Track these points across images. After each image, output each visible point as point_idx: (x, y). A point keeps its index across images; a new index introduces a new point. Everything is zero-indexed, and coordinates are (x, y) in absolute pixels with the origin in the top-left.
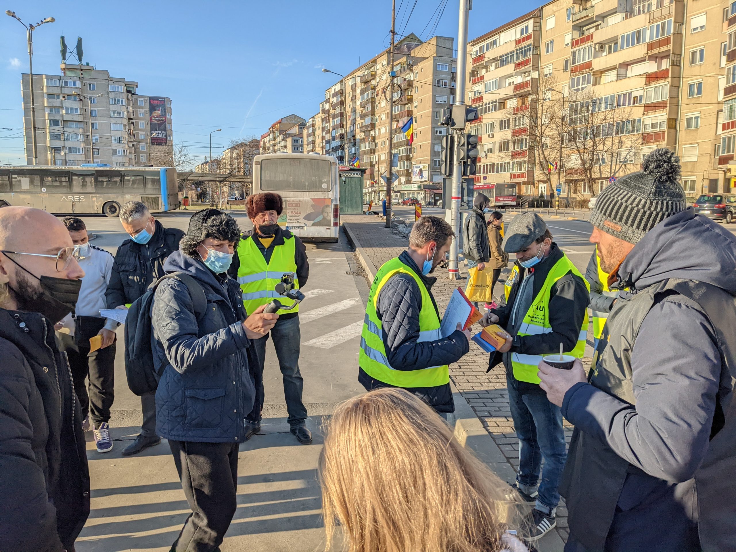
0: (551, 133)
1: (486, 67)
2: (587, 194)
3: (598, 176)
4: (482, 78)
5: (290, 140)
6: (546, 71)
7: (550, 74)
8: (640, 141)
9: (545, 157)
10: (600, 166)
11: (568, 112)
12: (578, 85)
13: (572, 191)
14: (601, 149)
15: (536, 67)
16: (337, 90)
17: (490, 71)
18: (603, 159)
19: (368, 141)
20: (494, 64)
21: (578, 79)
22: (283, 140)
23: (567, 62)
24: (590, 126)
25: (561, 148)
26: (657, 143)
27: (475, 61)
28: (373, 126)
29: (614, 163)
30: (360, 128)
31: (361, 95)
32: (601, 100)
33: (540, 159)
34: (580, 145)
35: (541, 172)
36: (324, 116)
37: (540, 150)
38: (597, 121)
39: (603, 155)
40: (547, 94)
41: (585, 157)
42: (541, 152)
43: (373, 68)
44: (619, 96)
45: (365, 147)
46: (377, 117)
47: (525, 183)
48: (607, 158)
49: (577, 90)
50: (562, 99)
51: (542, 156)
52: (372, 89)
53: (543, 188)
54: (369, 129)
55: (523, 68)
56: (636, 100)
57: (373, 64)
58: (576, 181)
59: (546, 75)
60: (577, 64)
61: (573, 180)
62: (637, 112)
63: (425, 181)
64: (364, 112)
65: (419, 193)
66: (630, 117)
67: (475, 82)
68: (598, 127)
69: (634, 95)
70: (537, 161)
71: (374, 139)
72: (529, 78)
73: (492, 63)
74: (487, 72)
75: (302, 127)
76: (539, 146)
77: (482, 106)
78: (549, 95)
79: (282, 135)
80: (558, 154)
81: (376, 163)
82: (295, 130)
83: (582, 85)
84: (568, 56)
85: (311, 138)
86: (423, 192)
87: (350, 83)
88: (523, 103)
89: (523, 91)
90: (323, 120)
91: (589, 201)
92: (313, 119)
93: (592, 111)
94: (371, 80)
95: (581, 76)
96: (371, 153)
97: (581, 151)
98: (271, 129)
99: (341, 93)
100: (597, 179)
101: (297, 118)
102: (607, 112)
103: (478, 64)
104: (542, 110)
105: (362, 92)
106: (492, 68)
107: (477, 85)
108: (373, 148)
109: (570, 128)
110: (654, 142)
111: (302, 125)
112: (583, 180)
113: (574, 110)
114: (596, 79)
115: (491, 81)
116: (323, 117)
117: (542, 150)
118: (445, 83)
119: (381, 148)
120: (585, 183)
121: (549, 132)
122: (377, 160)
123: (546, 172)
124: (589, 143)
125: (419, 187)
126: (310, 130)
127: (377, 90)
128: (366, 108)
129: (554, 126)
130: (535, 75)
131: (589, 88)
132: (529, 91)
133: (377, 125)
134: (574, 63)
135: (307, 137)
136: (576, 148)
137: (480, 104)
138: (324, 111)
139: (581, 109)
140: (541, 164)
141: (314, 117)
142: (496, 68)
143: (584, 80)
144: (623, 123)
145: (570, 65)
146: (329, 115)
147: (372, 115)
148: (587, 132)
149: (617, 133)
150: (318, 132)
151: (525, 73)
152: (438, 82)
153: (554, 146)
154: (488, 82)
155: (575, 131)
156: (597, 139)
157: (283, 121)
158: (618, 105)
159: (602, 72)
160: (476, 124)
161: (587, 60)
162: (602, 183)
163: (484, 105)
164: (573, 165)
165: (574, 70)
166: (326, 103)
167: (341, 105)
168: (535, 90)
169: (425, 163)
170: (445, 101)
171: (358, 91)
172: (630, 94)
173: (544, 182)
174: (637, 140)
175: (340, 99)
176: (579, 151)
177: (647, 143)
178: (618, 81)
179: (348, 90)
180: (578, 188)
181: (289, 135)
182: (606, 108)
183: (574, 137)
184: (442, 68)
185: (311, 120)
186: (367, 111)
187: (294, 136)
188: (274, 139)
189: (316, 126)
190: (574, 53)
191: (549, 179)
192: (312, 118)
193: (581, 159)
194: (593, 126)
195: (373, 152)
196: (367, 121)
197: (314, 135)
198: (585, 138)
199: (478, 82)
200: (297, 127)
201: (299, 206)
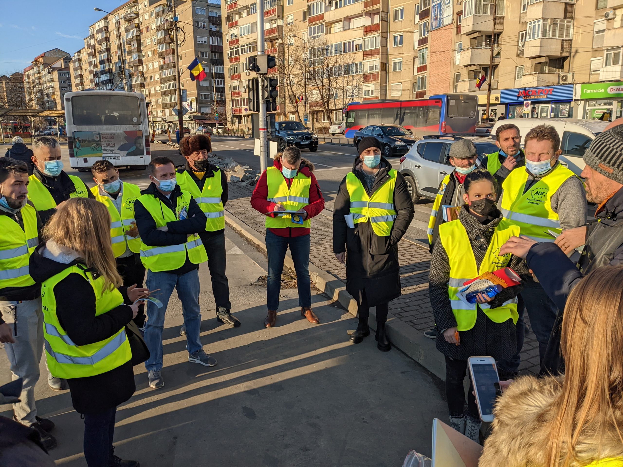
0: (296, 73)
1: (239, 13)
2: (326, 122)
3: (334, 108)
4: (237, 23)
5: (56, 73)
6: (289, 21)
7: (292, 22)
8: (362, 79)
9: (293, 92)
10: (334, 100)
11: (308, 54)
12: (314, 33)
13: (315, 120)
14: (335, 86)
15: (281, 17)
16: (101, 27)
17: (242, 17)
18: (336, 94)
19: (138, 76)
20: (245, 11)
21: (314, 28)
22: (49, 73)
23: (304, 13)
24: (325, 67)
25: (305, 85)
26: (374, 82)
27: (229, 7)
28: (141, 62)
29: (345, 98)
30: (128, 63)
31: (126, 32)
32: (331, 46)
33: (289, 94)
34: (319, 82)
35: (291, 105)
36: (89, 51)
37: (289, 87)
38: (331, 64)
39: (336, 91)
40: (291, 39)
41: (323, 92)
42: (289, 88)
43: (135, 8)
44: (345, 44)
45: (136, 81)
46: (143, 54)
47: (278, 114)
48: (340, 93)
49: (314, 37)
50: (303, 45)
51: (290, 91)
52: (136, 28)
53: (292, 118)
54: (138, 64)
55: (270, 16)
56: (358, 47)
57: (135, 4)
58: (318, 111)
59: (289, 24)
60: (312, 15)
61: (315, 111)
62: (358, 57)
63: (194, 112)
64: (130, 48)
65: (190, 123)
66: (354, 61)
67: (231, 26)
68: (331, 69)
69: (356, 43)
70: (287, 96)
71: (143, 74)
72: (275, 26)
73: (244, 10)
74: (240, 18)
75: (68, 61)
76: (287, 83)
77: (238, 47)
78: (292, 40)
79: (47, 69)
80: (304, 90)
81: (147, 96)
82: (60, 64)
83: (318, 33)
84: (306, 8)
85: (78, 72)
86: (193, 122)
87: (113, 20)
88: (272, 46)
89: (272, 36)
90: (89, 55)
91: (330, 128)
92: (79, 54)
93: (327, 55)
94: (134, 19)
95: (316, 26)
96: (141, 87)
97: (320, 87)
98: (34, 63)
99: (105, 30)
100: (333, 110)
101: (60, 51)
102: (337, 57)
103: (232, 10)
104: (289, 53)
105: (127, 30)
106: (244, 14)
107: (233, 29)
108: (143, 82)
109: (311, 69)
110: (371, 81)
111: (68, 59)
112: (323, 111)
113: (313, 53)
114: (327, 29)
115: (245, 26)
116: (89, 52)
117: (291, 87)
118: (204, 25)
119: (150, 82)
120: (324, 113)
121: (295, 71)
122: (147, 93)
123: (295, 104)
124: (326, 81)
125: (189, 118)
126: (77, 64)
127: (141, 28)
128: (132, 45)
129: (299, 67)
130: (280, 22)
131: (323, 37)
132: (276, 36)
133: (144, 61)
134: (310, 15)
135: (74, 71)
136: (316, 85)
137: (237, 46)
138: (89, 46)
139: (318, 52)
140: (290, 97)
142: (248, 15)
143: (318, 29)
144: (349, 66)
145: (307, 16)
146: (95, 50)
147: (138, 52)
148: (323, 71)
149: (345, 73)
150: (85, 66)
151: (272, 20)
152: (198, 24)
153: (299, 83)
154: (242, 27)
155: (314, 71)
156: (331, 78)
157: (47, 55)
158: (345, 52)
159: (332, 23)
160: (235, 63)
161: (320, 13)
162: (336, 113)
163: (240, 47)
164: (314, 99)
165: (311, 21)
166: (91, 39)
167: (106, 41)
168: (281, 35)
169: (192, 96)
170: (205, 42)
171: (123, 29)
172: (353, 42)
173: (293, 113)
174: (360, 79)
175: (105, 36)
176: (318, 88)
177: (367, 81)
178: (344, 32)
179: (112, 27)
180: (319, 118)
181: (54, 69)
182: (336, 53)
183: (314, 75)
184: (201, 12)
185: (76, 54)
186: (133, 48)
187: (59, 69)
188: (39, 73)
189: (83, 60)
190: (310, 6)
191: (297, 111)
192: (78, 52)
193: (321, 95)
194: (328, 67)
195: (143, 85)
196: (134, 57)
197: (81, 69)
198: (322, 77)
199: (233, 27)
200: (62, 61)
201: (113, 138)
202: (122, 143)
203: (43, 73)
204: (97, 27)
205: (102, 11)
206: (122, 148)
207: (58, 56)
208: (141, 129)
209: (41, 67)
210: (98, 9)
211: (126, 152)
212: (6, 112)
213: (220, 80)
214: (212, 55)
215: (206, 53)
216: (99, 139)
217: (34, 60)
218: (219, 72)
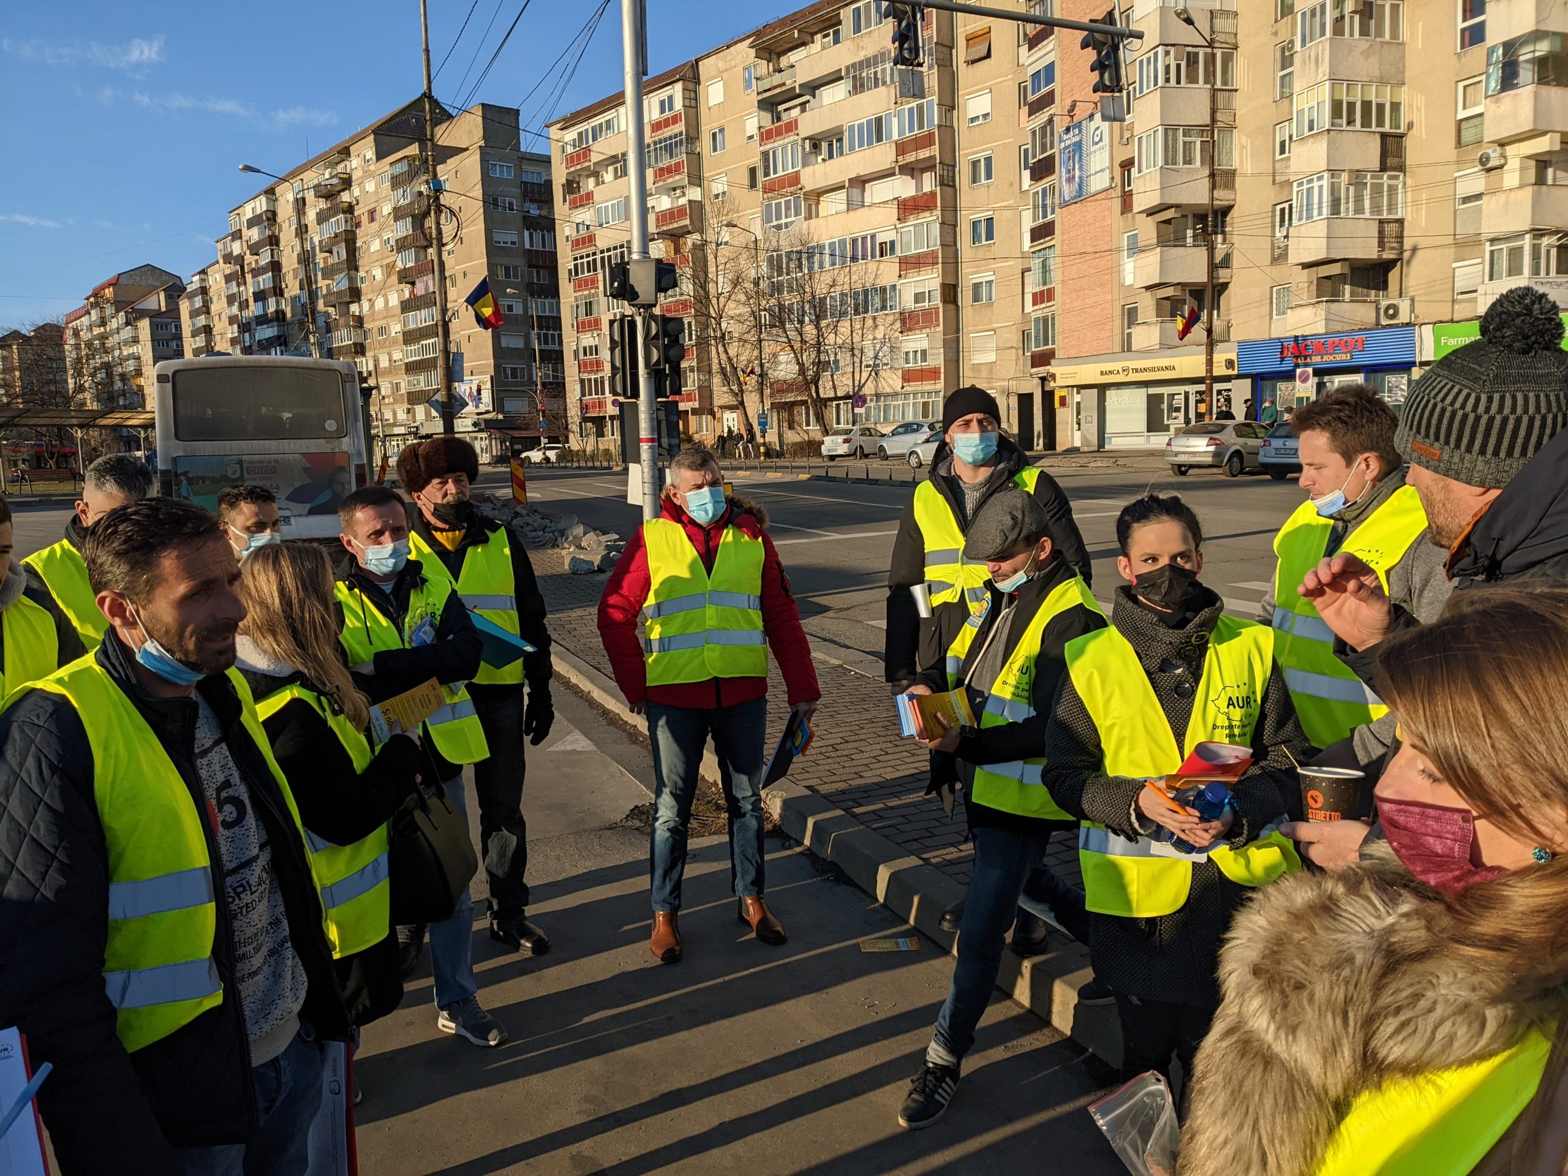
0: (737, 312)
1: (596, 174)
2: (814, 429)
3: (832, 395)
4: (589, 196)
5: (144, 325)
6: (717, 188)
7: (724, 193)
8: (898, 325)
9: (730, 359)
10: (832, 376)
11: (765, 268)
12: (778, 218)
13: (786, 424)
14: (832, 342)
15: (696, 179)
16: (258, 212)
17: (603, 183)
18: (836, 362)
19: (348, 326)
20: (611, 169)
21: (778, 205)
22: (127, 324)
23: (753, 171)
24: (808, 297)
25: (760, 341)
26: (928, 330)
27: (571, 160)
28: (355, 294)
29: (857, 370)
30: (324, 296)
31: (319, 224)
32: (822, 247)
33: (720, 363)
34: (792, 334)
35: (725, 389)
36: (229, 269)
37: (720, 345)
38: (821, 290)
39: (836, 354)
40: (723, 233)
41: (804, 357)
42: (721, 349)
43: (342, 165)
44: (854, 241)
45: (343, 338)
46: (362, 273)
47: (695, 412)
48: (844, 358)
49: (779, 227)
50: (752, 245)
51: (723, 356)
52: (344, 212)
53: (731, 420)
54: (348, 299)
55: (671, 180)
56: (884, 250)
57: (343, 156)
58: (793, 404)
59: (717, 196)
60: (772, 176)
61: (786, 403)
62: (886, 272)
63: (487, 412)
64: (330, 261)
65: (476, 438)
66: (878, 281)
67: (574, 205)
68: (822, 301)
69: (880, 239)
70: (715, 367)
71: (359, 321)
72: (683, 201)
73: (607, 166)
74: (597, 184)
75: (175, 294)
76: (715, 338)
77: (594, 254)
78: (726, 235)
79: (122, 313)
80: (756, 353)
81: (370, 374)
82: (158, 301)
83: (786, 217)
84: (756, 160)
85: (202, 321)
86: (484, 435)
87: (287, 196)
88: (677, 250)
89: (676, 225)
90: (228, 279)
91: (823, 442)
92: (203, 276)
93: (810, 269)
94: (339, 192)
95: (783, 200)
96: (356, 353)
97: (797, 346)
98: (92, 300)
99: (268, 219)
100: (831, 400)
101: (158, 273)
102: (836, 272)
103: (579, 167)
104: (717, 267)
105: (322, 218)
106: (608, 176)
107: (581, 210)
108: (359, 341)
109: (773, 302)
110: (921, 329)
111: (175, 290)
112: (804, 402)
113: (776, 265)
114: (810, 206)
115: (609, 204)
116: (228, 272)
117: (724, 346)
118: (511, 204)
119: (379, 341)
120: (807, 409)
121: (733, 309)
122: (371, 367)
123: (735, 388)
124: (810, 330)
125: (475, 424)
126: (198, 302)
127: (356, 213)
128: (335, 254)
129: (743, 298)
130: (695, 194)
131: (799, 224)
132: (686, 226)
133: (364, 291)
134: (767, 174)
135: (191, 317)
136: (785, 340)
137: (591, 250)
138: (228, 258)
139: (788, 263)
140: (723, 371)
141: (203, 272)
142: (616, 177)
143: (788, 208)
144: (866, 292)
145: (760, 179)
146: (242, 267)
147: (349, 269)
148: (803, 308)
149: (857, 313)
150: (219, 306)
151: (674, 189)
152: (495, 201)
153: (745, 337)
154: (604, 205)
155: (781, 307)
156: (823, 323)
157: (123, 281)
158: (854, 259)
159: (819, 194)
160: (586, 292)
161: (790, 170)
162: (838, 406)
163: (598, 252)
164: (783, 373)
165: (768, 189)
166: (233, 240)
167: (271, 244)
168: (698, 224)
169: (482, 373)
170: (513, 243)
171: (311, 216)
172: (873, 237)
173: (731, 408)
174: (893, 324)
175: (268, 232)
176: (792, 347)
177: (910, 330)
178: (851, 213)
179: (285, 210)
180: (797, 418)
181: (142, 314)
182: (833, 264)
183: (780, 316)
184: (502, 171)
185: (197, 278)
186: (336, 260)
187: (154, 316)
188: (103, 323)
189: (212, 293)
190: (765, 155)
191: (742, 403)
192: (199, 273)
193: (798, 363)
194: (814, 297)
195: (360, 349)
196: (340, 283)
197: (208, 312)
198: (801, 322)
199: (581, 206)
200: (162, 295)
201: (275, 472)
202: (297, 485)
203: (114, 324)
204: (248, 212)
205: (258, 171)
206: (296, 497)
207: (150, 282)
208: (345, 448)
209: (109, 310)
210: (247, 168)
211: (308, 506)
212: (14, 418)
213: (551, 332)
214: (531, 276)
215: (516, 268)
216: (238, 475)
217: (90, 293)
218: (547, 314)
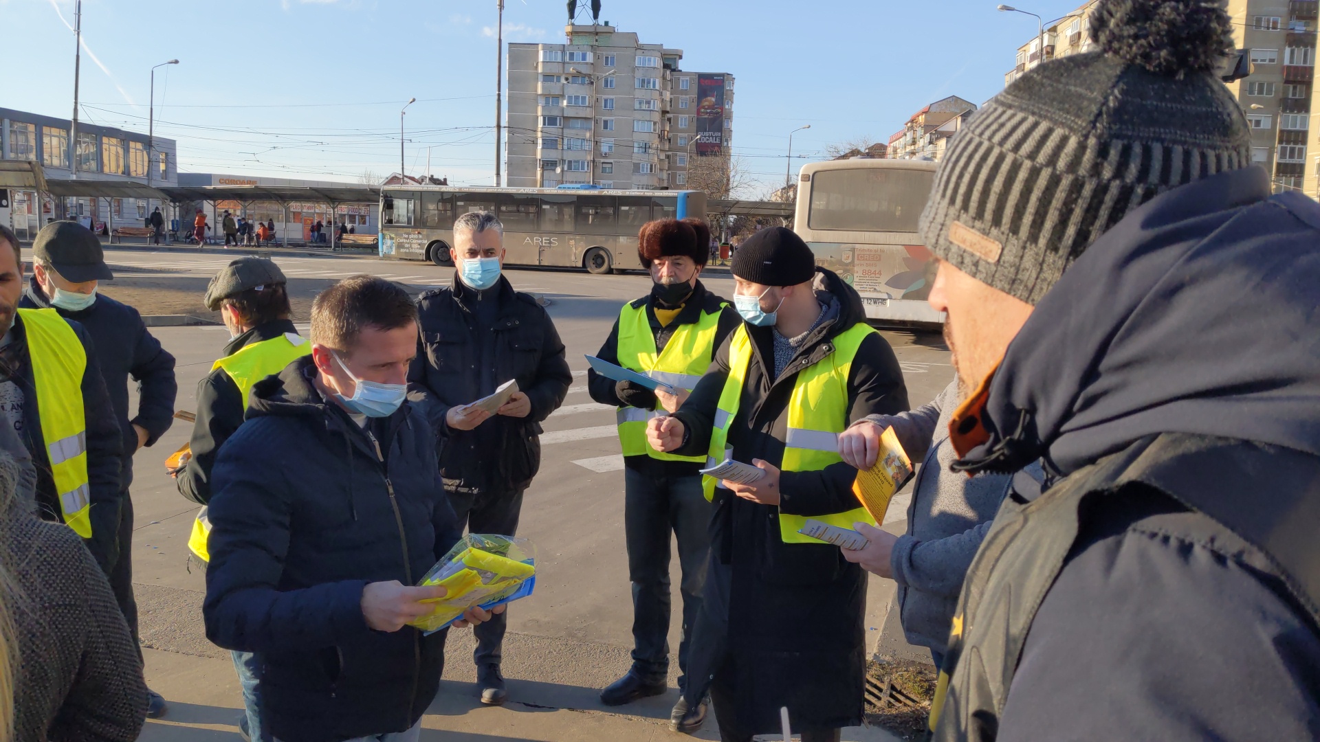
5: (942, 143)
82: (954, 125)
98: (909, 124)
101: (959, 101)
118: (1275, 23)
152: (1259, 21)
157: (933, 109)
170: (1272, 60)
181: (941, 135)
188: (914, 143)
200: (959, 119)
203: (921, 143)
204: (1032, 48)
206: (894, 282)
209: (920, 131)
210: (1005, 7)
216: (850, 260)
217: (909, 120)
